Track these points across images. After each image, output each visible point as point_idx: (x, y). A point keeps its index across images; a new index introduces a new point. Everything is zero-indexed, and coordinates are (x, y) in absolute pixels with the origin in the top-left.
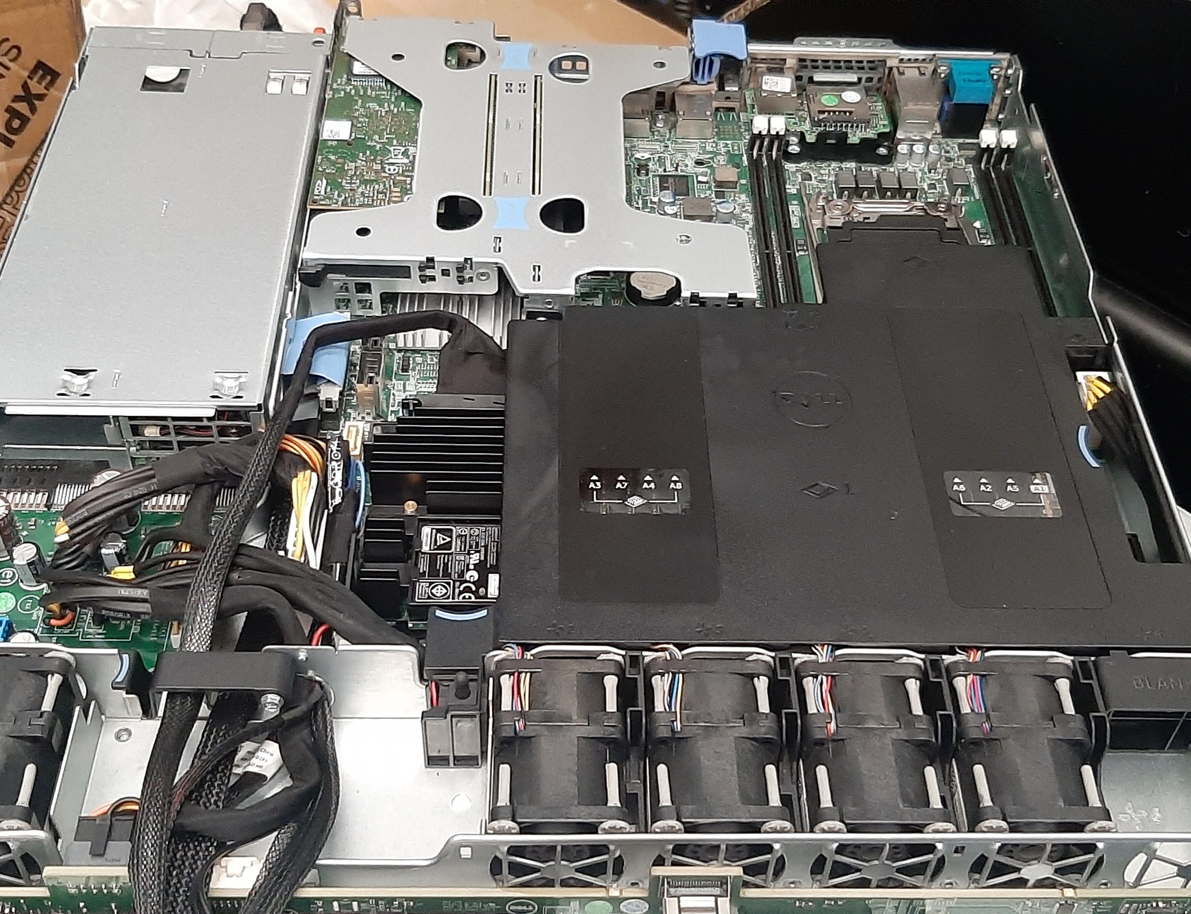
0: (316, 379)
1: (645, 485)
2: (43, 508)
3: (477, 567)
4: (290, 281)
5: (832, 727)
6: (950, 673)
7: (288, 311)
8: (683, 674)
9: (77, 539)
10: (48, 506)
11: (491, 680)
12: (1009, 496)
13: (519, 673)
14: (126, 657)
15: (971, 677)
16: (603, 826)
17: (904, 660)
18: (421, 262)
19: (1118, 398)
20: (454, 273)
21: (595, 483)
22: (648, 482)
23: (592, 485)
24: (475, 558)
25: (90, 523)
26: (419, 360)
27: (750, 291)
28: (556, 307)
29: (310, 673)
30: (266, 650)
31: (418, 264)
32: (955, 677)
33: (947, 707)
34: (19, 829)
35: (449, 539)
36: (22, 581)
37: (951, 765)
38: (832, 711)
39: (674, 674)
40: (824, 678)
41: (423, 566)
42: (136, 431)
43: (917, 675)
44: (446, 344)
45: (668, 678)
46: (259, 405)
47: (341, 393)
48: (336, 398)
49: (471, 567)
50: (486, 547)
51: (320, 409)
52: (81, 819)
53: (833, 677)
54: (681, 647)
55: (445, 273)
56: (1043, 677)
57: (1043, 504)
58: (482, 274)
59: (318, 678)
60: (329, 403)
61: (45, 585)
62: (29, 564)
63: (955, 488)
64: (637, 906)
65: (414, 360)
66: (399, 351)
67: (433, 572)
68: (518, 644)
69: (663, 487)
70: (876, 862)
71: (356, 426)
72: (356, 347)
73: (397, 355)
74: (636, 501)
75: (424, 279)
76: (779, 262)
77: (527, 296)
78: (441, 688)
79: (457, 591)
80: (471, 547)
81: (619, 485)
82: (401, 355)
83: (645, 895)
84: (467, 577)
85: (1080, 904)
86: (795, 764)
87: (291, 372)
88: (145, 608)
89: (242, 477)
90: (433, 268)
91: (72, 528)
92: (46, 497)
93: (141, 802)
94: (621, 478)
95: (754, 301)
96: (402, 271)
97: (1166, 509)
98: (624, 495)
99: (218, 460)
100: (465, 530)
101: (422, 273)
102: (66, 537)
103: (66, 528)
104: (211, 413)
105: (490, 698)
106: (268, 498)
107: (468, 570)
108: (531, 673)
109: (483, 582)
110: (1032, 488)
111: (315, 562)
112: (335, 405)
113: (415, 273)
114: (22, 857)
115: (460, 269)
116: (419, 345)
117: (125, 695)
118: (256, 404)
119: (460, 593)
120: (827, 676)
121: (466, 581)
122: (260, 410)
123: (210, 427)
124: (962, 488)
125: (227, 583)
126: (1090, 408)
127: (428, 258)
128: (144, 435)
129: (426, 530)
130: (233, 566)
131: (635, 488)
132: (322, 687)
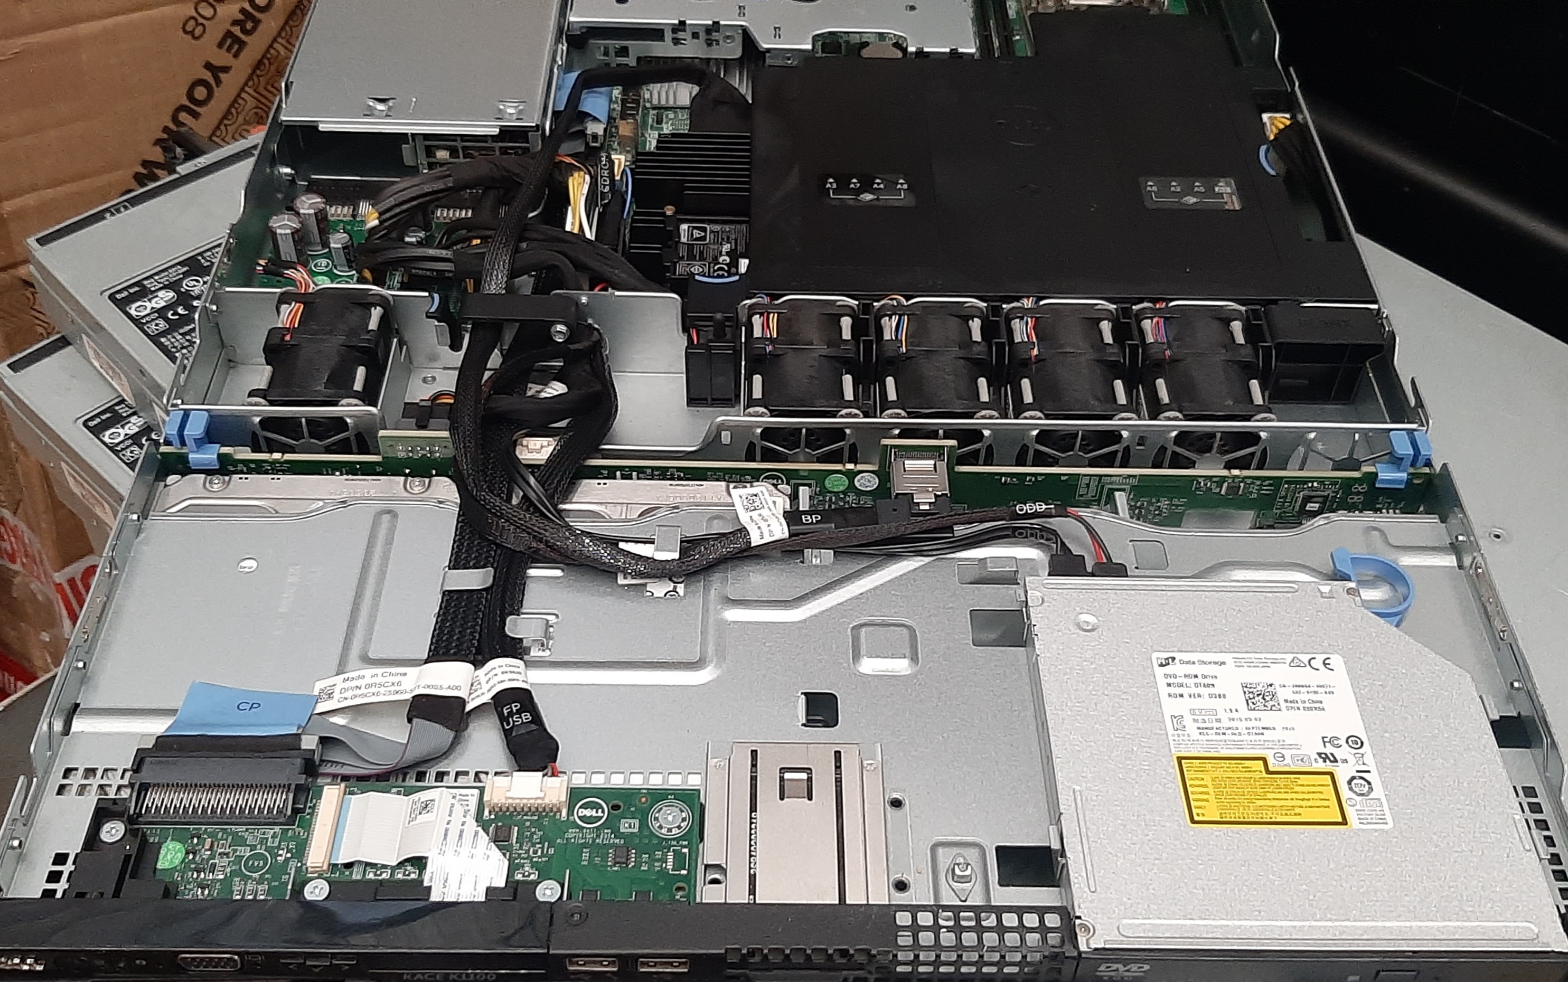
0: (585, 116)
1: (875, 186)
2: (349, 218)
3: (728, 254)
4: (558, 40)
5: (1035, 352)
6: (1139, 316)
7: (558, 59)
8: (908, 315)
9: (386, 224)
10: (354, 216)
11: (743, 328)
12: (1195, 194)
13: (769, 313)
14: (436, 296)
15: (1155, 320)
16: (841, 413)
17: (1099, 307)
18: (674, 25)
19: (1297, 130)
20: (702, 35)
21: (831, 183)
22: (878, 184)
23: (828, 186)
24: (726, 248)
25: (398, 210)
26: (671, 116)
27: (970, 49)
28: (795, 63)
29: (590, 321)
30: (555, 294)
31: (671, 28)
32: (1142, 320)
33: (1135, 337)
34: (356, 405)
35: (703, 234)
36: (336, 268)
37: (1138, 391)
38: (1035, 340)
39: (900, 316)
40: (1029, 320)
41: (683, 252)
42: (430, 152)
43: (1110, 317)
44: (696, 95)
45: (895, 319)
46: (537, 126)
47: (605, 130)
48: (601, 132)
49: (724, 253)
50: (736, 240)
51: (587, 144)
52: (405, 404)
53: (1037, 318)
54: (908, 298)
55: (695, 35)
56: (1219, 319)
57: (1225, 200)
58: (728, 37)
59: (596, 326)
60: (595, 137)
61: (354, 272)
62: (344, 248)
63: (1149, 188)
64: (869, 481)
65: (667, 116)
66: (654, 108)
67: (691, 257)
68: (767, 295)
69: (891, 186)
70: (1071, 453)
71: (619, 159)
72: (617, 92)
73: (652, 112)
74: (868, 197)
75: (676, 41)
76: (996, 44)
77: (768, 50)
78: (701, 333)
79: (712, 270)
80: (723, 239)
81: (852, 186)
82: (655, 112)
83: (875, 468)
84: (721, 260)
85: (1246, 483)
86: (1003, 389)
87: (562, 108)
88: (449, 266)
89: (521, 184)
90: (684, 31)
91: (381, 214)
92: (351, 210)
93: (456, 395)
94: (854, 180)
95: (972, 55)
96: (655, 33)
97: (1335, 206)
98: (858, 192)
99: (504, 168)
100: (717, 228)
101: (675, 36)
102: (376, 222)
103: (376, 215)
104: (496, 131)
105: (743, 340)
106: (544, 209)
107: (721, 255)
108: (778, 313)
109: (734, 264)
110: (1217, 189)
111: (590, 235)
112: (601, 139)
113: (668, 36)
114: (356, 435)
115: (709, 30)
116: (671, 103)
117: (436, 323)
118: (534, 124)
119: (715, 271)
120: (1032, 318)
121: (719, 263)
122: (538, 131)
123: (493, 149)
124: (1155, 189)
125: (517, 250)
126: (1272, 137)
127: (680, 22)
128: (435, 157)
129: (684, 227)
130: (522, 239)
131: (867, 186)
132: (600, 333)
